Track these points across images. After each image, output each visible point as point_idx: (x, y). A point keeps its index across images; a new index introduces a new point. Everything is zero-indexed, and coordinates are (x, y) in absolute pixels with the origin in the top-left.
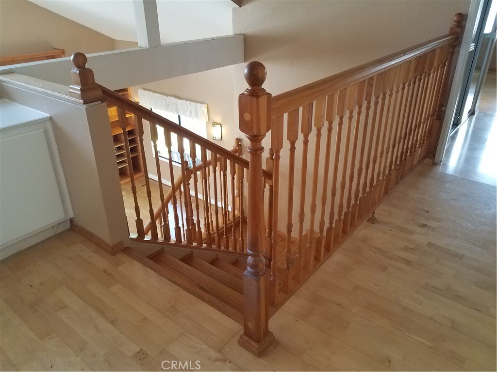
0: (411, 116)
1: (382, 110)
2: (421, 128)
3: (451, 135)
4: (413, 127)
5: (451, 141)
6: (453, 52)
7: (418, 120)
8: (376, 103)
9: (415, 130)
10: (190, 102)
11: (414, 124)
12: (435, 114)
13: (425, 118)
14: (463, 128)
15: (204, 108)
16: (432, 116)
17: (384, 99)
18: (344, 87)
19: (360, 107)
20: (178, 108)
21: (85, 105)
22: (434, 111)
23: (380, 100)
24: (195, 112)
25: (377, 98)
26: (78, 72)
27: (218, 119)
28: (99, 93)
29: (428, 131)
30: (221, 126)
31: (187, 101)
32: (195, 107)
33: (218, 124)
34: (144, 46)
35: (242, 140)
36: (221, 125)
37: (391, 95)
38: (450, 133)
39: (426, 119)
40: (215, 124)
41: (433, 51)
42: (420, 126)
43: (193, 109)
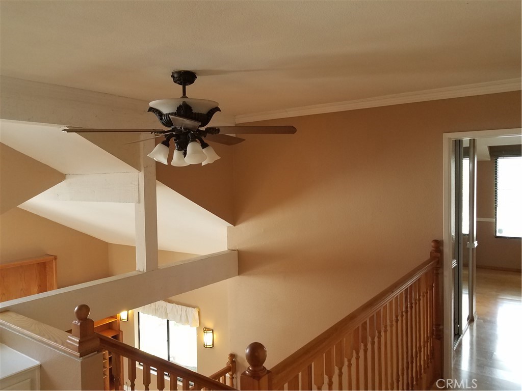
0: (409, 344)
1: (380, 348)
2: (422, 353)
3: (455, 348)
4: (414, 356)
5: (457, 357)
6: (437, 274)
7: (418, 345)
8: (373, 343)
9: (416, 357)
10: (180, 306)
11: (414, 350)
12: (433, 334)
13: (424, 342)
14: (466, 339)
15: (195, 312)
16: (430, 337)
17: (379, 337)
18: (339, 341)
19: (358, 353)
20: (168, 312)
21: (81, 358)
22: (432, 331)
23: (376, 340)
24: (186, 317)
25: (373, 339)
26: (79, 324)
27: (210, 325)
28: (97, 343)
29: (430, 353)
30: (213, 332)
31: (177, 304)
32: (186, 311)
33: (209, 329)
34: (142, 270)
35: (237, 355)
36: (213, 330)
37: (386, 331)
38: (454, 347)
39: (426, 342)
40: (206, 330)
41: (419, 280)
42: (420, 351)
43: (184, 314)
